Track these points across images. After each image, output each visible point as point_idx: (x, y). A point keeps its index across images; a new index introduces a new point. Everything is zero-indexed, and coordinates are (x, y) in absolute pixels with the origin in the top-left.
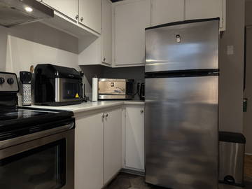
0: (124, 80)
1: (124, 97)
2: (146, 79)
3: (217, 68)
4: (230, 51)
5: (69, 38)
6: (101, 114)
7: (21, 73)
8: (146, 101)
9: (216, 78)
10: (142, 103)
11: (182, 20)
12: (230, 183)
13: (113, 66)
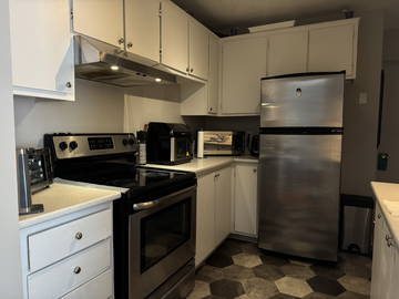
0: (230, 133)
1: (230, 152)
2: (262, 136)
3: (341, 126)
4: (363, 99)
5: (173, 87)
6: (214, 174)
7: (138, 133)
8: (261, 156)
9: (340, 137)
10: (256, 161)
11: (304, 71)
12: (355, 253)
13: (219, 115)
